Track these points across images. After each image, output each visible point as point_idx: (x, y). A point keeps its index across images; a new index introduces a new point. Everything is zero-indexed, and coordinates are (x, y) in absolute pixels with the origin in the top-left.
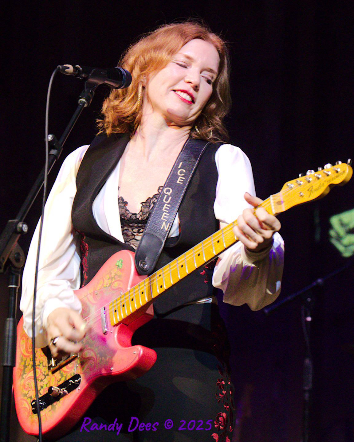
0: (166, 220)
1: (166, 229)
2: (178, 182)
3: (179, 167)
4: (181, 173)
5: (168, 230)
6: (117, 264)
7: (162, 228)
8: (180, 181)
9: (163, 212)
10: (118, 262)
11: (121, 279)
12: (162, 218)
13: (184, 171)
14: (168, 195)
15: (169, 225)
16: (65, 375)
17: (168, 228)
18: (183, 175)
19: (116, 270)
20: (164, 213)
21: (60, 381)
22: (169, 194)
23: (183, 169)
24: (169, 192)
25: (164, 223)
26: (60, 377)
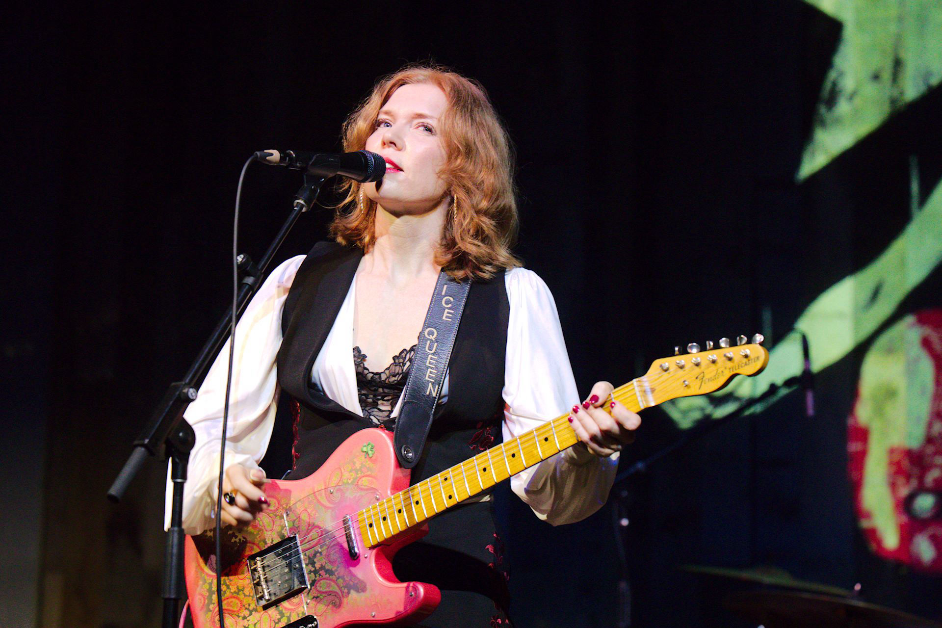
0: (433, 381)
1: (434, 395)
2: (444, 318)
3: (443, 293)
4: (447, 302)
5: (437, 396)
6: (365, 449)
7: (428, 393)
8: (447, 317)
9: (428, 368)
10: (365, 446)
11: (373, 474)
12: (427, 378)
13: (452, 299)
14: (431, 340)
15: (439, 388)
16: (288, 615)
17: (437, 393)
18: (450, 305)
19: (362, 458)
20: (429, 370)
21: (280, 623)
22: (433, 338)
23: (449, 296)
24: (433, 336)
25: (430, 384)
26: (278, 617)
